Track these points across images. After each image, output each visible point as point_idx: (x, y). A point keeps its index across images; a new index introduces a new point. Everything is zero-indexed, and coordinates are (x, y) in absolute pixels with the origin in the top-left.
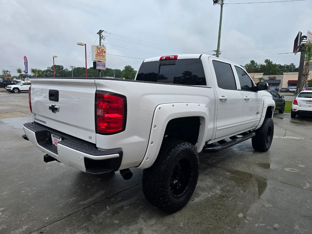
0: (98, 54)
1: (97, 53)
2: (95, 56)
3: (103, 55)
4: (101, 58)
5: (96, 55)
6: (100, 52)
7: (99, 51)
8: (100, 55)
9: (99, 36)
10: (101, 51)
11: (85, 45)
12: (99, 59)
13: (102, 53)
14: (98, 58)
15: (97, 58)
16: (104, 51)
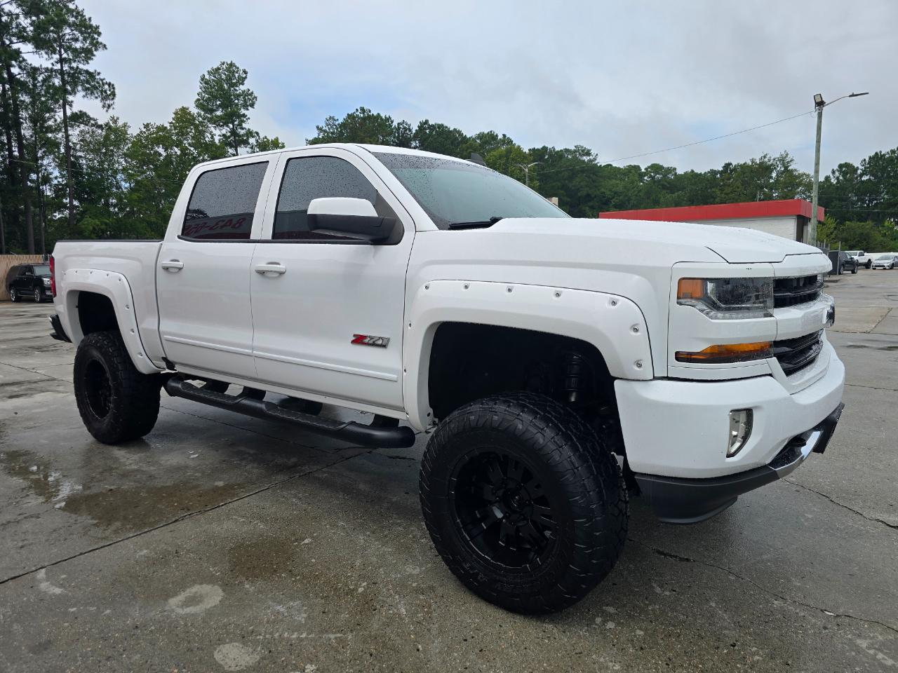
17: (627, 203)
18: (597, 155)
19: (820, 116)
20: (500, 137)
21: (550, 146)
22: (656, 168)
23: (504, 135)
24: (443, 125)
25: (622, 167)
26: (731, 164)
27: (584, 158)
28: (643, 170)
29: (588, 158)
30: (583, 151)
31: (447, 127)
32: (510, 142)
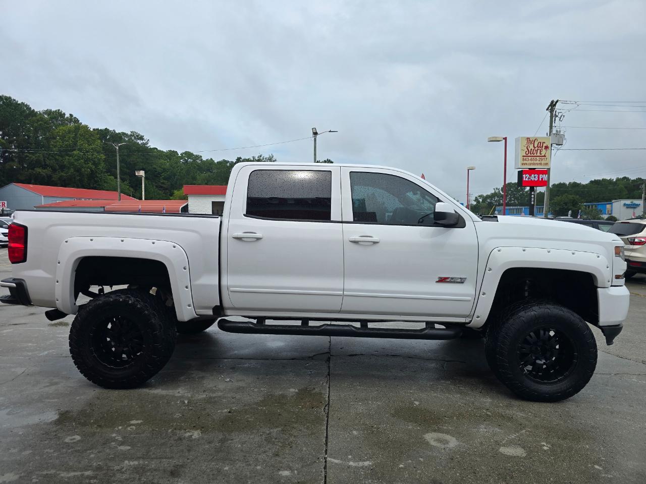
0: (529, 155)
1: (527, 153)
2: (520, 158)
3: (541, 154)
4: (538, 162)
5: (523, 156)
6: (533, 148)
7: (531, 147)
8: (535, 155)
9: (549, 114)
10: (536, 146)
11: (505, 139)
12: (531, 164)
13: (539, 151)
14: (530, 162)
15: (525, 162)
16: (544, 145)
17: (173, 177)
18: (148, 140)
19: (315, 140)
20: (67, 115)
21: (111, 129)
22: (188, 154)
23: (71, 115)
24: (10, 98)
25: (165, 151)
26: (241, 158)
27: (138, 141)
28: (180, 155)
29: (142, 142)
30: (137, 136)
31: (14, 100)
32: (77, 121)
